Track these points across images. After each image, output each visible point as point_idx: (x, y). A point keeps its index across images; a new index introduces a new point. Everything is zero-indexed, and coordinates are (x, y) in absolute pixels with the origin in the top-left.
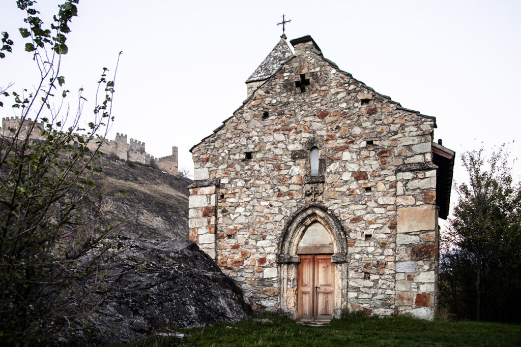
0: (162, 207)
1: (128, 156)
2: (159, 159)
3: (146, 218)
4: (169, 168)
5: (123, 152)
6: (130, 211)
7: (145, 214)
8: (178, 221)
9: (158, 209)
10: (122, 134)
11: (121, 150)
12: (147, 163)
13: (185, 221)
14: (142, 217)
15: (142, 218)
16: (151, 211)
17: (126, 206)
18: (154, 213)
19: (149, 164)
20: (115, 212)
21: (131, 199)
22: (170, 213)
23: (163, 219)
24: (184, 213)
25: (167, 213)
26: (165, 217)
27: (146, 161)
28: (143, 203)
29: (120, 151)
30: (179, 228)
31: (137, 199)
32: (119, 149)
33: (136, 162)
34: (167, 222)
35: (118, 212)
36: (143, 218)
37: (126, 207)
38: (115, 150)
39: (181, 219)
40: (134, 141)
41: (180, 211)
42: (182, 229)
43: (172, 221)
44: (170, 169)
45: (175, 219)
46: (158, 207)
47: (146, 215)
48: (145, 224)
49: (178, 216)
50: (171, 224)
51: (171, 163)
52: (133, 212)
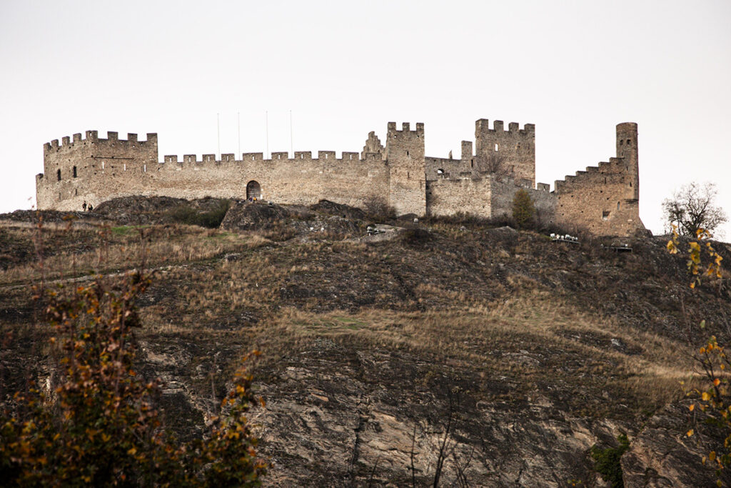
0: (458, 395)
1: (430, 199)
2: (558, 183)
3: (391, 445)
4: (597, 213)
5: (408, 188)
6: (330, 427)
7: (387, 430)
8: (520, 437)
9: (439, 404)
10: (406, 125)
11: (404, 181)
12: (501, 212)
13: (553, 435)
14: (376, 442)
15: (376, 446)
16: (408, 415)
17: (314, 409)
18: (424, 422)
19: (510, 213)
20: (270, 438)
21: (335, 380)
22: (488, 415)
23: (460, 440)
24: (548, 405)
25: (478, 415)
26: (467, 429)
27: (495, 204)
28: (382, 390)
29: (399, 185)
30: (524, 467)
31: (360, 378)
32: (394, 179)
33: (460, 214)
34: (477, 450)
35: (283, 436)
36: (381, 445)
37: (314, 414)
38: (383, 184)
39: (537, 429)
40: (491, 127)
41: (535, 401)
42: (537, 469)
43: (495, 442)
44: (606, 214)
45: (507, 435)
46: (440, 397)
47: (393, 433)
48: (387, 465)
49: (523, 420)
50: (492, 456)
51: (608, 189)
52: (339, 429)
